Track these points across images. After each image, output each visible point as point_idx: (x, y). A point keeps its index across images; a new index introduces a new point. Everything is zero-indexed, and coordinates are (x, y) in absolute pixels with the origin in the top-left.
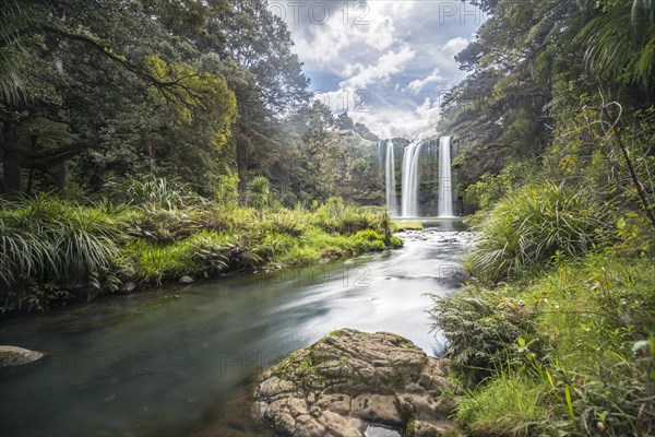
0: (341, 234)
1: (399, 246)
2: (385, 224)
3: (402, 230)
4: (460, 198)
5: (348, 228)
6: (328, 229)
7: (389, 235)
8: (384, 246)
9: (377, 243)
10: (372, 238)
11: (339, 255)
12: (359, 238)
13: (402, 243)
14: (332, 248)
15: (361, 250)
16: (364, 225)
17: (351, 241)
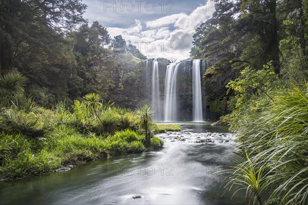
0: (98, 135)
1: (159, 147)
2: (145, 124)
3: (162, 132)
4: (208, 107)
5: (107, 128)
6: (82, 129)
7: (149, 136)
8: (143, 147)
9: (135, 144)
10: (131, 139)
11: (89, 160)
12: (117, 138)
13: (162, 144)
14: (80, 152)
15: (117, 152)
16: (125, 125)
17: (107, 142)
